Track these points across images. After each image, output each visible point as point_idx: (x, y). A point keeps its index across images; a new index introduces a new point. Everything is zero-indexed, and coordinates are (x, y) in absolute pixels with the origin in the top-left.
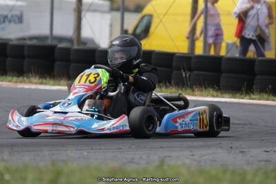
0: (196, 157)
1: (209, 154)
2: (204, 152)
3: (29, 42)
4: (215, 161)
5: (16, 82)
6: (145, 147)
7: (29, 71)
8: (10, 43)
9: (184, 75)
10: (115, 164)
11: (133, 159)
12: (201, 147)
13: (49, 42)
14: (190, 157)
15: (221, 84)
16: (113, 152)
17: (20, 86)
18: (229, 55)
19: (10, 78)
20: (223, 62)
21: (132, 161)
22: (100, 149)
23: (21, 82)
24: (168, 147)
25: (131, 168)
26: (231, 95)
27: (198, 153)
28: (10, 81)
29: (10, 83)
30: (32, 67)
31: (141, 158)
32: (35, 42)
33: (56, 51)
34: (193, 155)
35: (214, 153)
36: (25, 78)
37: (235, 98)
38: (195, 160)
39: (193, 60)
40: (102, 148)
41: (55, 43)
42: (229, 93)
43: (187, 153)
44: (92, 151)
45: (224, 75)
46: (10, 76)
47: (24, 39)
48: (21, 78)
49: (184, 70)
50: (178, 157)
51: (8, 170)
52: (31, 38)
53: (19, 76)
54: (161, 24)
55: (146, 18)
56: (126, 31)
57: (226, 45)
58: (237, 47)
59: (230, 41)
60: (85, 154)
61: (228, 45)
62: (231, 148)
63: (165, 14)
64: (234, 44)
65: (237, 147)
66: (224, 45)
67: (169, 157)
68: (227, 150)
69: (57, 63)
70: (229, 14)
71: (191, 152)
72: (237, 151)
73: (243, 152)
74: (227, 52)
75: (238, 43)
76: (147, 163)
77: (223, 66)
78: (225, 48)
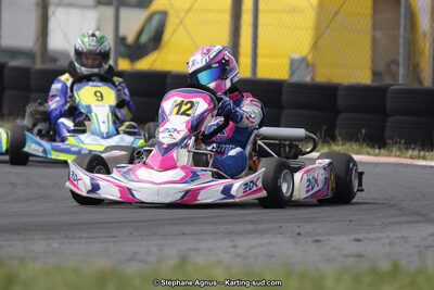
0: (240, 251)
1: (262, 245)
2: (254, 242)
4: (272, 256)
6: (155, 234)
10: (103, 263)
11: (136, 253)
12: (249, 233)
14: (232, 249)
16: (102, 242)
18: (295, 79)
20: (284, 89)
21: (132, 259)
22: (81, 238)
24: (195, 234)
25: (132, 269)
27: (243, 243)
31: (148, 252)
33: (6, 73)
34: (234, 247)
35: (271, 244)
38: (238, 255)
40: (83, 235)
41: (3, 59)
43: (226, 243)
44: (66, 240)
45: (286, 111)
50: (210, 250)
54: (181, 28)
55: (157, 18)
56: (124, 39)
57: (289, 62)
58: (308, 65)
59: (296, 56)
60: (56, 245)
61: (292, 62)
62: (299, 234)
63: (188, 11)
64: (303, 60)
65: (308, 233)
66: (286, 62)
67: (196, 250)
68: (292, 238)
69: (8, 93)
70: (294, 10)
71: (232, 241)
72: (309, 239)
73: (318, 241)
74: (292, 73)
75: (310, 58)
76: (159, 261)
77: (284, 97)
78: (287, 67)
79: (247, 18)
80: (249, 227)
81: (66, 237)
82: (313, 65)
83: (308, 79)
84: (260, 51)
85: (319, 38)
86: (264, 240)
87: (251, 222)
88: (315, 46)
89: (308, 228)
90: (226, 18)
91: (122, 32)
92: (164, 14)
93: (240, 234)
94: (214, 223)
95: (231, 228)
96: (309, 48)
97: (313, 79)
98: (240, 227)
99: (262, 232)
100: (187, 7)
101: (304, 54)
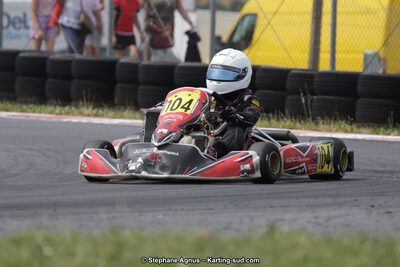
0: (320, 221)
1: (340, 216)
2: (332, 213)
3: (77, 56)
4: (348, 226)
5: (60, 114)
6: (247, 206)
7: (79, 98)
8: (51, 57)
9: (303, 101)
10: (202, 232)
11: (230, 223)
12: (329, 205)
13: (107, 56)
14: (313, 220)
15: (357, 113)
16: (201, 214)
17: (66, 119)
18: (369, 72)
19: (51, 108)
20: (359, 81)
21: (227, 227)
22: (182, 210)
23: (67, 114)
24: (282, 206)
25: (226, 236)
26: (371, 130)
27: (323, 213)
28: (51, 113)
29: (53, 116)
30: (84, 92)
31: (241, 222)
33: (117, 68)
34: (316, 217)
35: (347, 215)
36: (73, 108)
37: (377, 134)
38: (319, 225)
39: (316, 79)
40: (185, 208)
42: (369, 126)
43: (309, 214)
44: (169, 212)
45: (361, 100)
46: (51, 105)
48: (67, 108)
49: (305, 95)
50: (295, 220)
51: (49, 241)
53: (64, 105)
54: (269, 27)
55: (248, 19)
56: (219, 38)
57: (363, 56)
58: (380, 59)
59: (370, 51)
60: (160, 216)
61: (366, 56)
62: (373, 206)
63: (275, 14)
64: (376, 54)
65: (380, 205)
66: (361, 57)
67: (282, 220)
68: (366, 209)
69: (119, 85)
70: (368, 12)
71: (314, 212)
72: (381, 211)
73: (390, 212)
74: (366, 66)
75: (381, 53)
76: (250, 230)
77: (360, 88)
78: (362, 61)
79: (326, 19)
80: (328, 200)
81: (170, 210)
82: (385, 60)
83: (380, 72)
84: (338, 48)
85: (390, 35)
86: (342, 212)
87: (330, 196)
88: (386, 43)
89: (380, 201)
90: (308, 19)
91: (218, 32)
92: (254, 16)
93: (320, 206)
94: (298, 197)
95: (312, 201)
96: (381, 45)
97: (384, 71)
98: (320, 201)
99: (340, 205)
100: (274, 10)
101: (376, 50)
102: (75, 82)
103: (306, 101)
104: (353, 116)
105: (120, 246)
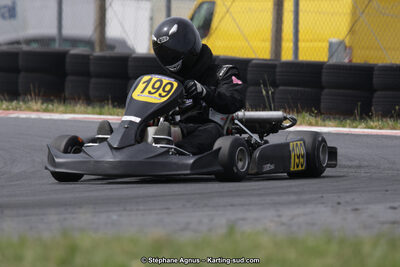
0: (284, 219)
1: (305, 215)
3: (25, 48)
4: (314, 224)
5: (8, 109)
6: (206, 205)
7: (27, 92)
9: (264, 93)
10: (157, 232)
11: (188, 224)
12: (293, 203)
13: (57, 47)
14: (276, 219)
15: (322, 105)
16: (157, 214)
17: (14, 115)
18: (334, 61)
20: (324, 70)
21: (186, 228)
22: (138, 210)
23: (15, 109)
24: (243, 205)
25: (185, 238)
26: (338, 122)
27: (287, 213)
30: (31, 86)
31: (200, 222)
32: (35, 47)
33: (68, 60)
34: (279, 216)
35: (313, 213)
36: (21, 103)
37: (344, 126)
38: (283, 224)
39: (278, 70)
40: (141, 208)
41: (65, 47)
42: (334, 118)
43: (271, 213)
44: (125, 213)
45: (326, 91)
47: (18, 42)
48: (14, 103)
49: (265, 86)
52: (29, 41)
53: (11, 100)
54: (228, 15)
55: (205, 7)
57: (328, 45)
58: (346, 48)
59: (335, 40)
60: (115, 217)
61: (331, 45)
62: (339, 203)
64: (341, 43)
65: (347, 202)
66: (326, 45)
67: (244, 219)
68: (332, 207)
69: (69, 78)
71: (277, 210)
72: (349, 208)
73: (356, 210)
74: (331, 55)
75: (347, 44)
76: (210, 230)
77: (324, 78)
78: (326, 50)
79: (288, 6)
80: (293, 198)
81: (125, 210)
82: (351, 48)
83: (346, 61)
84: (301, 36)
85: (356, 22)
86: (307, 209)
87: (295, 193)
88: (352, 30)
89: (347, 197)
90: (269, 6)
92: (212, 4)
93: (284, 204)
94: (260, 195)
95: (276, 199)
96: (346, 32)
97: (350, 60)
98: (285, 198)
99: (305, 203)
101: (341, 38)
102: (22, 75)
103: (267, 92)
104: (318, 108)
105: (73, 250)
